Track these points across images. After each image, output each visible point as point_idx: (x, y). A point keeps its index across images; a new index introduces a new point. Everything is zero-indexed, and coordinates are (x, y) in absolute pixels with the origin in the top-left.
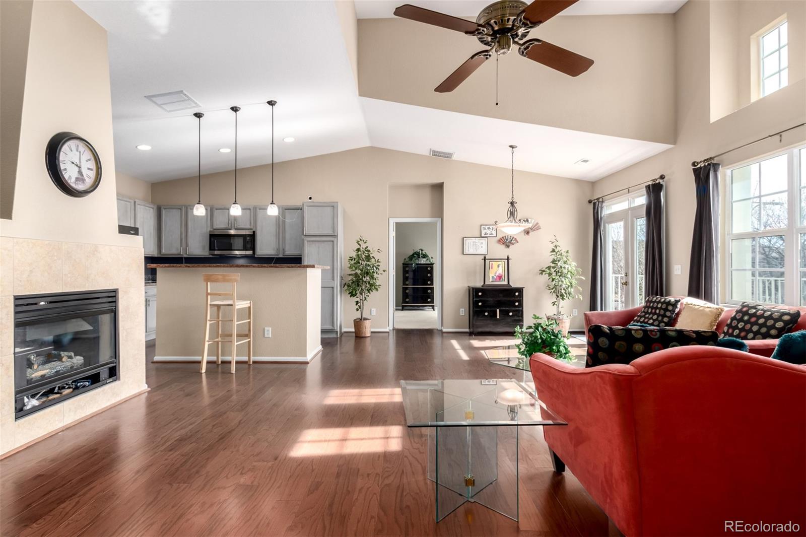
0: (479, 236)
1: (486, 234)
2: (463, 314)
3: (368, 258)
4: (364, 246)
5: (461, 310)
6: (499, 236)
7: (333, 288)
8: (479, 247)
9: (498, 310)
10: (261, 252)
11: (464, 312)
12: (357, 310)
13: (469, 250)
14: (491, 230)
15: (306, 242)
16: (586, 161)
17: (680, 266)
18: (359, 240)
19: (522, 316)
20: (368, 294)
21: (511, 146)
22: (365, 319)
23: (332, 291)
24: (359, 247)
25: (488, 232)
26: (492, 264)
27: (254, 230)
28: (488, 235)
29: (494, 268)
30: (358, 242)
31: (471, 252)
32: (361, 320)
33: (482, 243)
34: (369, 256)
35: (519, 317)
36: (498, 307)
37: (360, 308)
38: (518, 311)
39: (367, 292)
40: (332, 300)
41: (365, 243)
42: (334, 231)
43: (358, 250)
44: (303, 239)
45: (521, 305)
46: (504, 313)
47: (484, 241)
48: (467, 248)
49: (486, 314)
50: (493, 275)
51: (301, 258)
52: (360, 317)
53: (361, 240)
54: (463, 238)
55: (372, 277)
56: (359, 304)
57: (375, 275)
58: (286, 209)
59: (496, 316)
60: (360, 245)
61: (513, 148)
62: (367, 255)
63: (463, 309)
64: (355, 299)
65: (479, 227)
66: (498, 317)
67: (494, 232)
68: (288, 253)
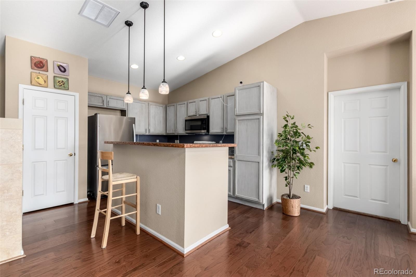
3: (297, 134)
4: (291, 122)
7: (259, 163)
10: (212, 131)
12: (287, 186)
15: (237, 121)
18: (286, 117)
20: (298, 171)
22: (295, 197)
23: (258, 164)
27: (208, 115)
30: (285, 118)
32: (289, 196)
34: (297, 132)
37: (289, 184)
39: (296, 168)
40: (258, 174)
41: (293, 118)
42: (260, 109)
43: (286, 126)
44: (235, 119)
51: (234, 135)
52: (288, 193)
53: (288, 116)
55: (303, 154)
56: (288, 180)
57: (306, 152)
58: (228, 96)
60: (287, 121)
62: (295, 131)
64: (284, 175)
68: (229, 131)
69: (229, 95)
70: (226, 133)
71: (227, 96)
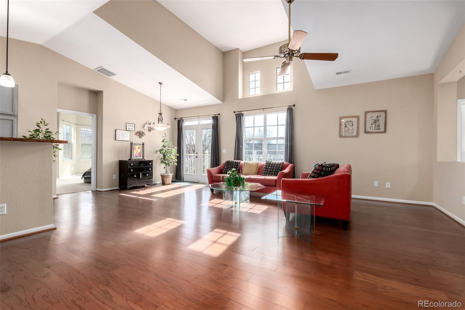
0: (125, 129)
1: (129, 129)
2: (115, 178)
5: (114, 175)
6: (136, 131)
8: (125, 136)
9: (141, 173)
11: (115, 177)
13: (119, 138)
14: (132, 127)
16: (185, 100)
17: (225, 150)
19: (152, 176)
21: (160, 83)
24: (38, 128)
25: (131, 128)
26: (135, 147)
28: (130, 130)
29: (136, 149)
31: (121, 139)
33: (127, 134)
35: (151, 176)
36: (141, 172)
38: (150, 173)
45: (152, 170)
46: (144, 175)
47: (128, 133)
48: (118, 136)
49: (135, 176)
50: (136, 154)
54: (116, 130)
59: (140, 177)
61: (161, 84)
63: (115, 175)
65: (125, 124)
66: (141, 178)
67: (134, 128)
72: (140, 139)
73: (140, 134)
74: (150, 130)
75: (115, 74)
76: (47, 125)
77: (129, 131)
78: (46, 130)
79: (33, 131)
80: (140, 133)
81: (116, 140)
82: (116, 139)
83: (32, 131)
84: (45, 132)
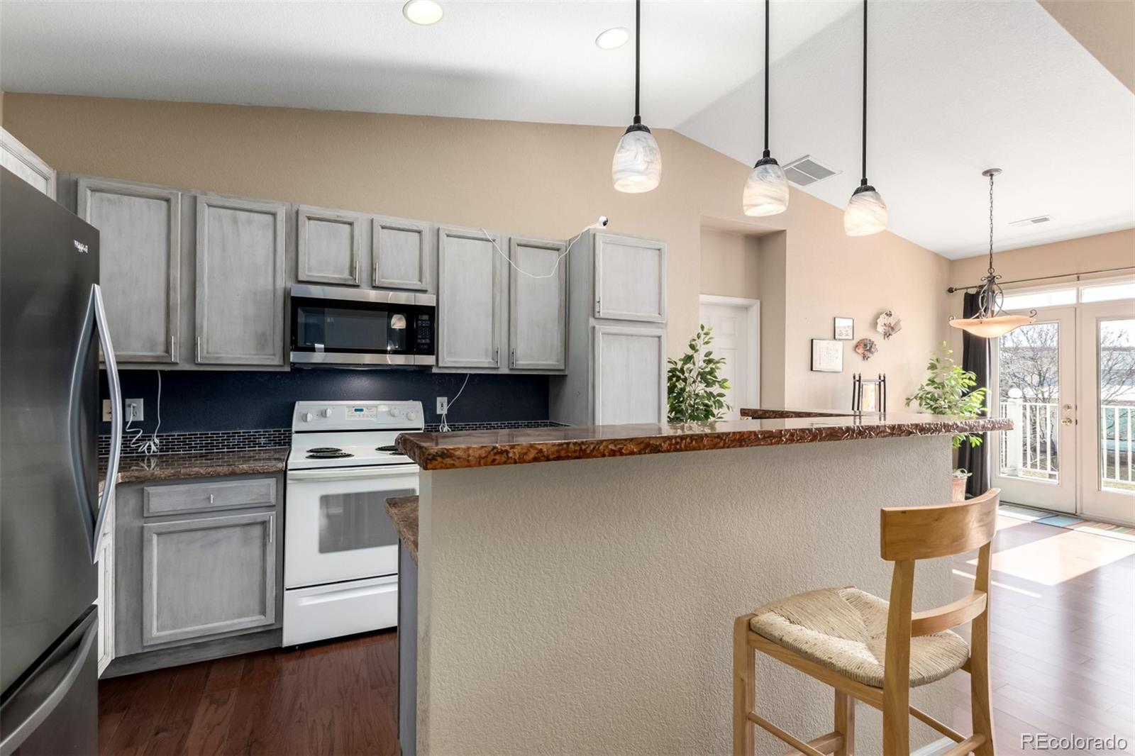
0: (832, 336)
1: (840, 335)
4: (702, 350)
6: (857, 339)
8: (833, 358)
10: (450, 359)
13: (820, 364)
14: (847, 328)
15: (600, 335)
21: (988, 172)
24: (690, 352)
25: (844, 330)
28: (843, 337)
31: (824, 366)
33: (837, 350)
42: (660, 313)
47: (839, 346)
48: (818, 359)
54: (812, 340)
58: (518, 245)
65: (832, 321)
67: (850, 331)
68: (522, 365)
69: (524, 243)
70: (511, 369)
71: (519, 242)
72: (866, 363)
73: (866, 348)
74: (887, 335)
75: (833, 173)
76: (709, 342)
77: (840, 340)
78: (705, 356)
79: (680, 360)
80: (866, 345)
81: (812, 369)
82: (814, 369)
83: (677, 362)
84: (704, 361)
